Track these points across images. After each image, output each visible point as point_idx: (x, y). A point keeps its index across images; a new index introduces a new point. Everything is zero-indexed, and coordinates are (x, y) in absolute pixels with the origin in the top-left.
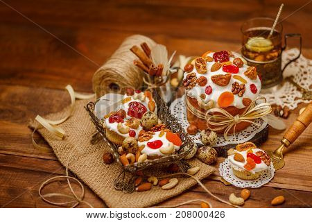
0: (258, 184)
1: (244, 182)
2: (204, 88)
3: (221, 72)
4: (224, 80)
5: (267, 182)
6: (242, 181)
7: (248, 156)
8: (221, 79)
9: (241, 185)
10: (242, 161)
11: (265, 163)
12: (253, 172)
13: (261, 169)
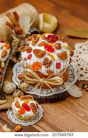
0: (27, 123)
1: (20, 120)
2: (28, 54)
3: (42, 49)
4: (39, 54)
5: (34, 123)
6: (19, 120)
7: (23, 105)
8: (38, 52)
9: (16, 122)
10: (18, 107)
11: (33, 111)
12: (23, 116)
13: (28, 115)
